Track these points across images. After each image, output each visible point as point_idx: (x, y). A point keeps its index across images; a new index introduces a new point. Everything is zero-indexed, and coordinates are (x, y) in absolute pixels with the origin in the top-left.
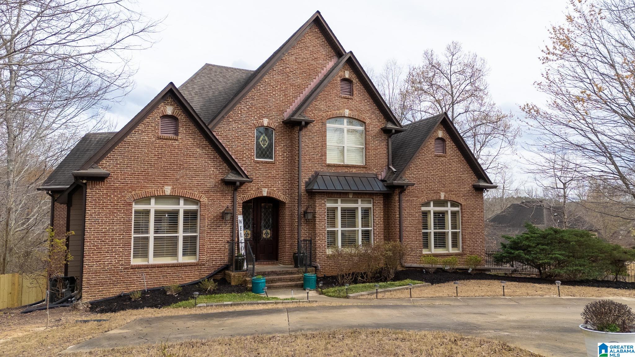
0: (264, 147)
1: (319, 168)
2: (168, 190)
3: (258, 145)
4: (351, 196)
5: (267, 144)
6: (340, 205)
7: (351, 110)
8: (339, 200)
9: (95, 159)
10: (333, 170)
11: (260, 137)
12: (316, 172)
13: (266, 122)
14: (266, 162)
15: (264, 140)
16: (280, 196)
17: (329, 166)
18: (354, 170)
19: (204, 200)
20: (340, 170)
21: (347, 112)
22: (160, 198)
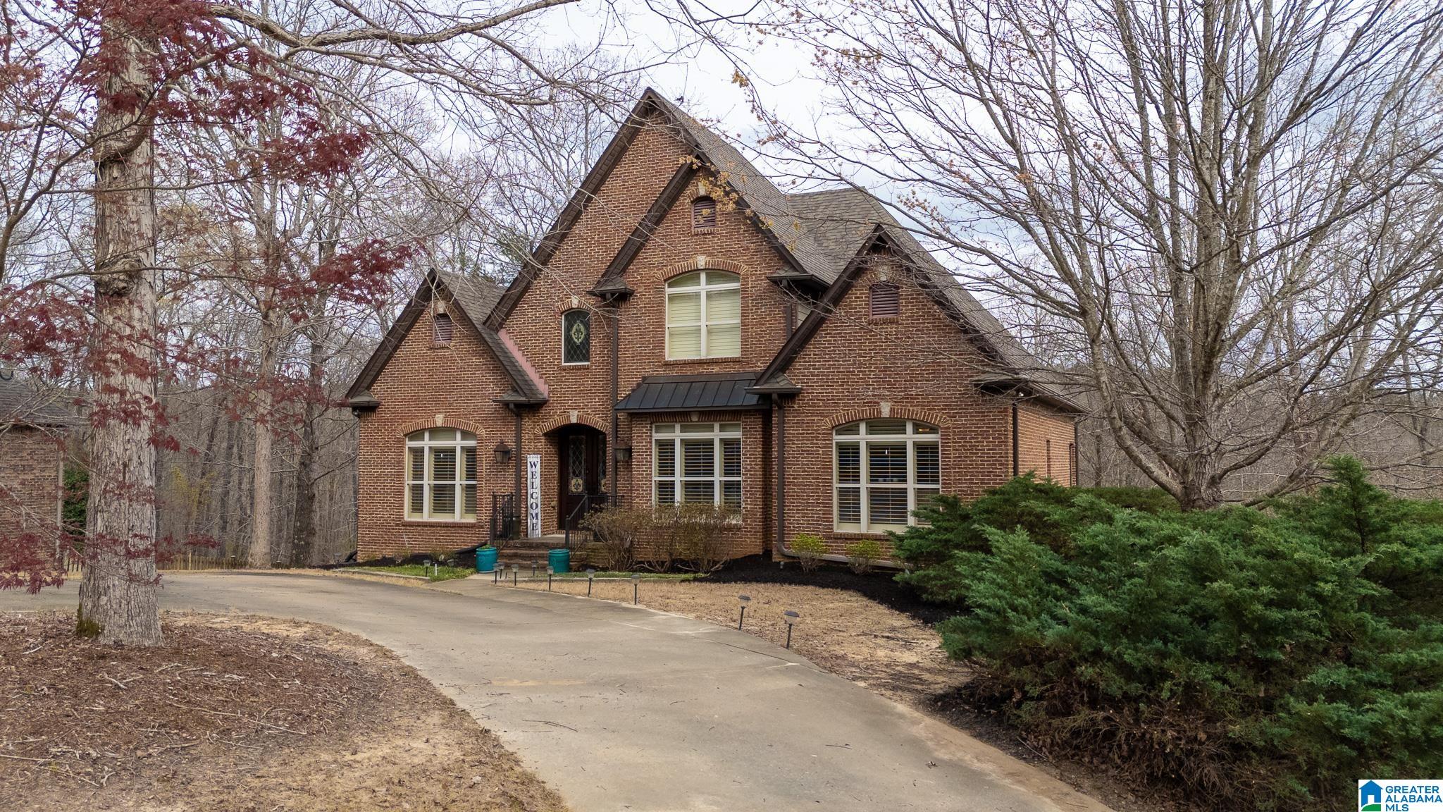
0: (578, 342)
1: (649, 370)
2: (439, 420)
3: (568, 339)
4: (695, 418)
5: (583, 336)
6: (677, 435)
7: (710, 254)
8: (678, 427)
9: (365, 384)
10: (674, 372)
11: (572, 326)
12: (644, 378)
13: (575, 302)
14: (579, 368)
15: (578, 331)
16: (598, 422)
17: (667, 364)
18: (716, 369)
19: (482, 432)
20: (688, 371)
21: (701, 261)
22: (435, 432)
